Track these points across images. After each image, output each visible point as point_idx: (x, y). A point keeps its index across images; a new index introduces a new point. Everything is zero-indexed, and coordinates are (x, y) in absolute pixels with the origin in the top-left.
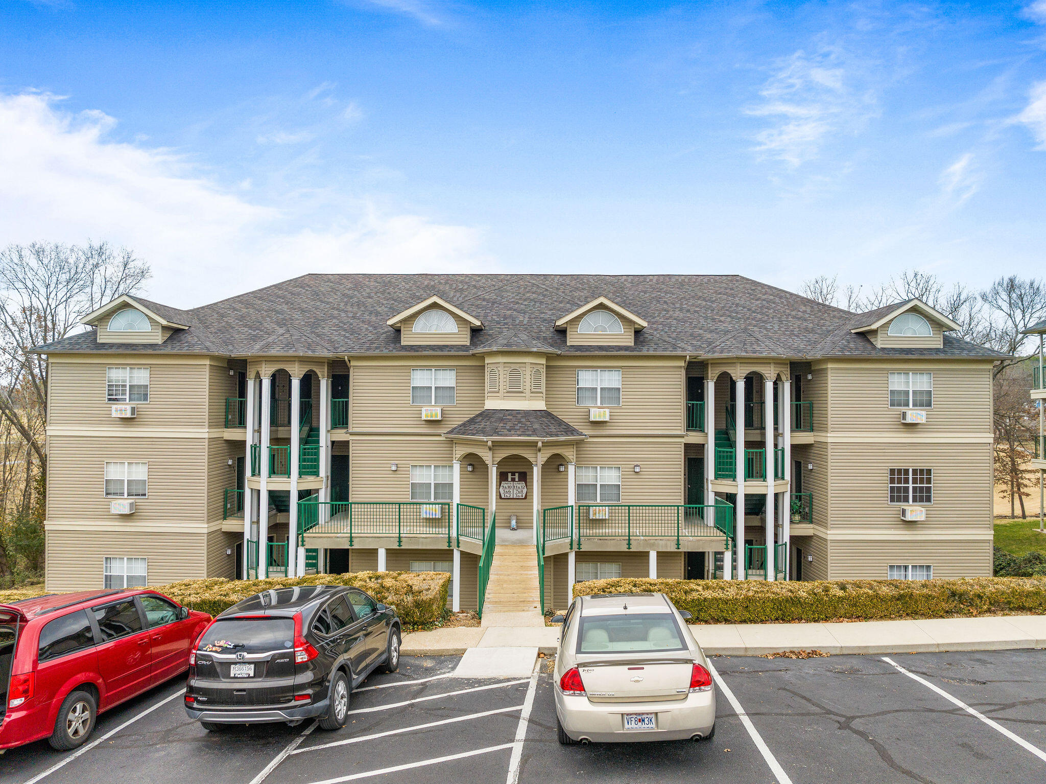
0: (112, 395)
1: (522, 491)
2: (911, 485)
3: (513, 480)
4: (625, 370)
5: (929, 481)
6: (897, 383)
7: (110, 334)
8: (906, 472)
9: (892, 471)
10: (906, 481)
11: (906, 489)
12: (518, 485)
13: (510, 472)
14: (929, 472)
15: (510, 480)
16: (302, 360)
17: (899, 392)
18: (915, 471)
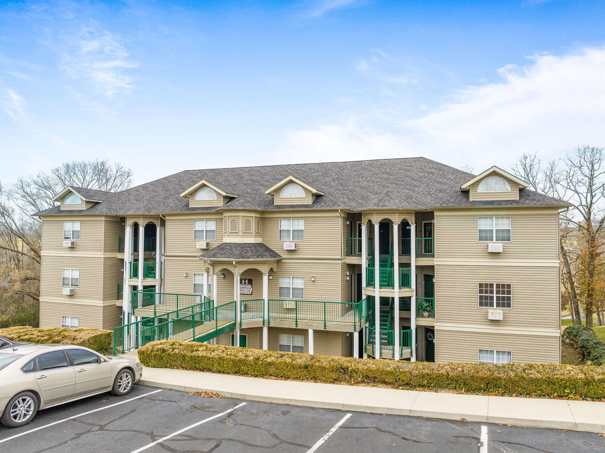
0: (66, 236)
1: (250, 290)
2: (495, 295)
3: (245, 283)
4: (306, 219)
5: (509, 292)
6: (485, 224)
7: (66, 205)
8: (492, 285)
9: (481, 285)
10: (492, 292)
11: (492, 298)
12: (248, 287)
13: (243, 279)
14: (509, 286)
15: (243, 283)
16: (144, 217)
17: (486, 231)
18: (498, 286)
